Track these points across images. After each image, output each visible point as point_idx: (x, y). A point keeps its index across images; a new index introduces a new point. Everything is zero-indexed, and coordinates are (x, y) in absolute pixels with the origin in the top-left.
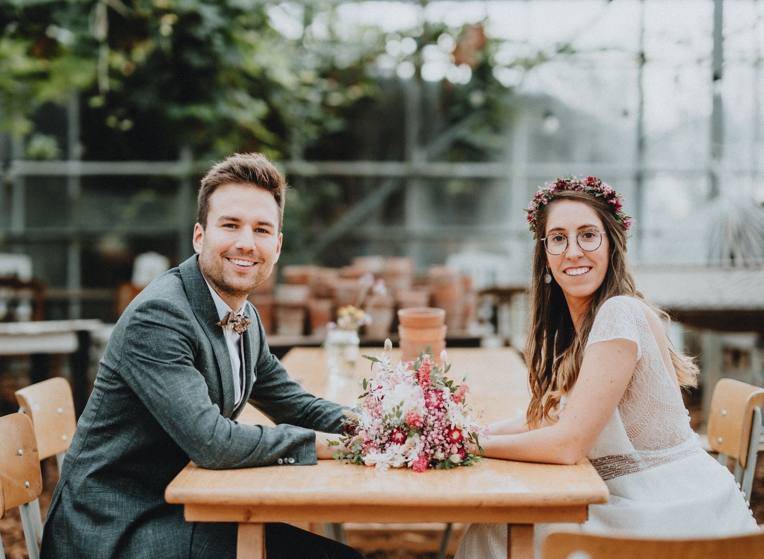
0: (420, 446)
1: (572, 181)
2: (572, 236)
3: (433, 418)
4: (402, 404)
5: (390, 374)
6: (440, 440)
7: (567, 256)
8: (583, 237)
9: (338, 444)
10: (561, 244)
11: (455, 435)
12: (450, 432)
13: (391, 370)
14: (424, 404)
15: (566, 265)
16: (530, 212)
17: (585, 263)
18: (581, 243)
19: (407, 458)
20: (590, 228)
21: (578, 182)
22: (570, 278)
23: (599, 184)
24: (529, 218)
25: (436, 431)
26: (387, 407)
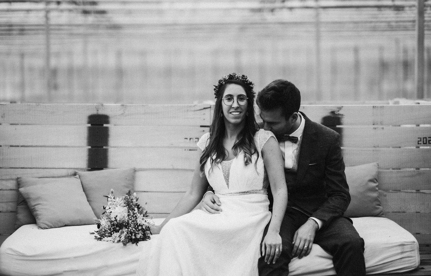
0: (125, 233)
1: (236, 76)
2: (235, 98)
3: (131, 221)
4: (117, 216)
5: (114, 203)
6: (133, 230)
7: (233, 106)
8: (239, 99)
9: (94, 233)
10: (230, 101)
11: (140, 228)
12: (138, 226)
13: (114, 201)
14: (127, 215)
15: (231, 111)
16: (216, 87)
17: (239, 110)
18: (239, 102)
19: (120, 238)
20: (243, 96)
21: (238, 76)
22: (233, 115)
23: (247, 78)
24: (215, 89)
25: (132, 226)
26: (113, 216)
